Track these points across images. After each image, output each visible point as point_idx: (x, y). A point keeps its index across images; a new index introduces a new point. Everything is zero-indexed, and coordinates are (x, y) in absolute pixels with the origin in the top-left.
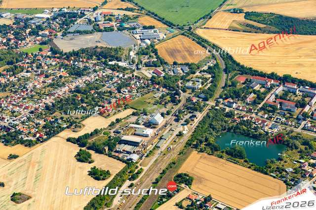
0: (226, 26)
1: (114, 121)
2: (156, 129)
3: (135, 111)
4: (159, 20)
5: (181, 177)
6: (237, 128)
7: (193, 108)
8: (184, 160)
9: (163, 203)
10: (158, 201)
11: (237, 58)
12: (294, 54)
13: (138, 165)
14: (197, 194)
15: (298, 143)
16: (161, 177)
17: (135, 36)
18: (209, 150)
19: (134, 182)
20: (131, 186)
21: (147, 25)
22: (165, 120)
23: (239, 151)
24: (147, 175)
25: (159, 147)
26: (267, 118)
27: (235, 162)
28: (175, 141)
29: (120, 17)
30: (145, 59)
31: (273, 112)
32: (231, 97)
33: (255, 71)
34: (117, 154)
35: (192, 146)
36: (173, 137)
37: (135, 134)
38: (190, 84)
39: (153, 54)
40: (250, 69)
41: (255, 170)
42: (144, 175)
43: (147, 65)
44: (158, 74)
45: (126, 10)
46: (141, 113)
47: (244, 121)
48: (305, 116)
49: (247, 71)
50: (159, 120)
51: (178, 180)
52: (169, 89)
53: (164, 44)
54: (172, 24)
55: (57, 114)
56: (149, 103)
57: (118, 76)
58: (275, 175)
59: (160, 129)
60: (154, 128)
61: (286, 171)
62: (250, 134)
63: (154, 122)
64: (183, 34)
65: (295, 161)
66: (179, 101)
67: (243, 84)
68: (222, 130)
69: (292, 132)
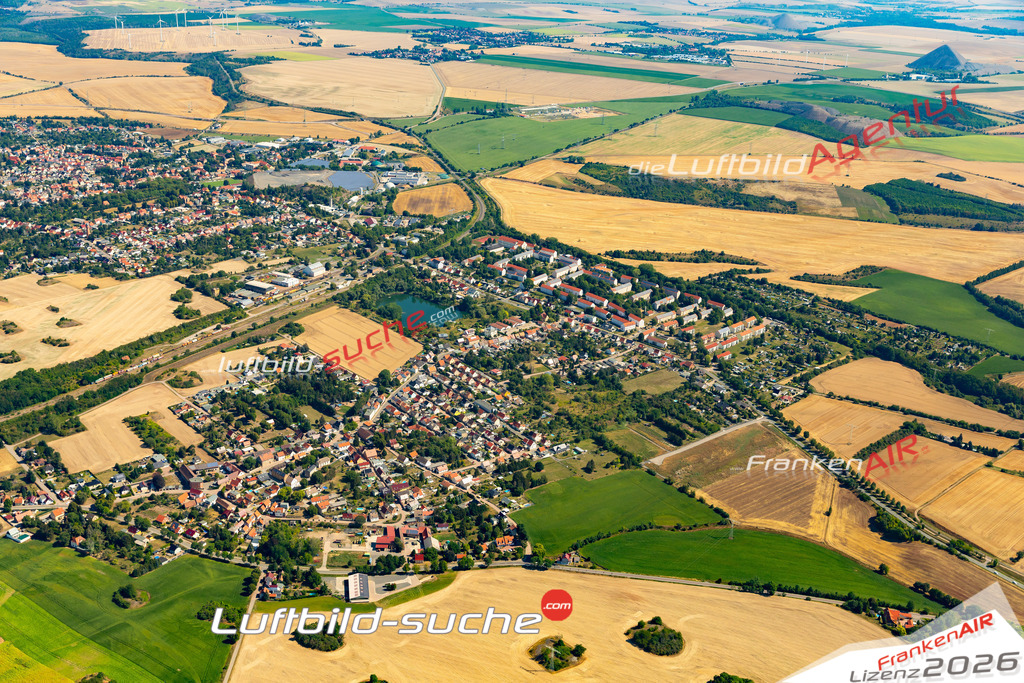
2: (305, 281)
3: (293, 259)
4: (439, 163)
5: (290, 326)
8: (312, 313)
9: (243, 348)
10: (238, 345)
13: (246, 311)
14: (294, 344)
16: (264, 325)
17: (382, 178)
18: (356, 307)
19: (223, 326)
20: (218, 328)
21: (414, 167)
22: (328, 272)
23: (390, 309)
25: (291, 298)
27: (380, 321)
28: (318, 295)
29: (383, 155)
30: (367, 206)
32: (444, 256)
34: (228, 299)
35: (337, 301)
36: (321, 290)
38: (403, 238)
39: (384, 202)
42: (245, 321)
43: (364, 213)
44: (369, 223)
45: (403, 146)
46: (301, 262)
50: (317, 269)
51: (284, 329)
54: (452, 168)
55: (186, 252)
56: (324, 254)
57: (307, 221)
58: (417, 339)
59: (311, 281)
60: (304, 278)
61: (437, 337)
63: (309, 273)
64: (456, 182)
66: (368, 255)
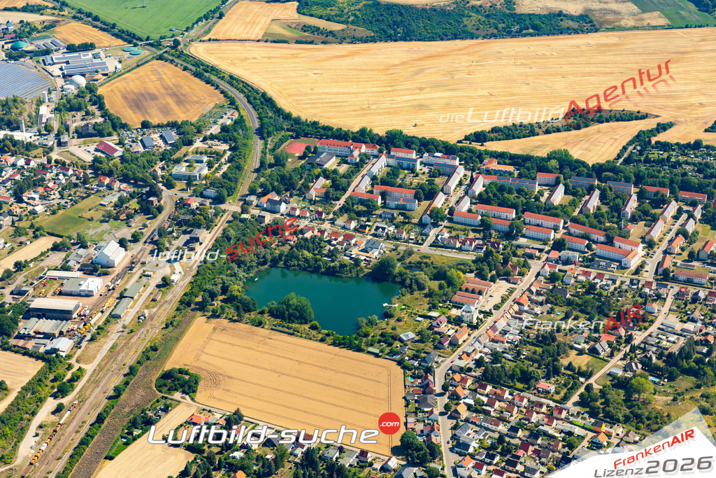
0: (257, 32)
1: (11, 267)
2: (110, 278)
3: (59, 240)
4: (103, 30)
5: (172, 377)
6: (291, 256)
7: (189, 222)
8: (177, 339)
9: (134, 439)
10: (122, 437)
11: (283, 103)
12: (408, 85)
13: (73, 361)
14: (210, 411)
15: (422, 276)
16: (127, 383)
17: (50, 68)
18: (230, 311)
19: (65, 401)
20: (58, 410)
21: (77, 42)
22: (130, 254)
23: (297, 306)
24: (94, 382)
25: (119, 317)
26: (356, 230)
27: (291, 331)
28: (154, 300)
29: (11, 28)
30: (76, 122)
31: (368, 213)
32: (274, 189)
33: (325, 128)
34: (21, 343)
35: (193, 306)
36: (149, 290)
37: (61, 294)
38: (182, 169)
39: (93, 109)
40: (315, 124)
41: (334, 344)
42: (88, 382)
43: (81, 134)
44: (108, 151)
45: (24, 9)
46: (74, 244)
47: (306, 240)
48: (436, 217)
49: (307, 129)
50: (116, 255)
51: (165, 385)
52: (135, 185)
53: (117, 84)
54: (134, 36)
56: (91, 220)
57: (14, 165)
58: (377, 351)
59: (119, 276)
60: (106, 274)
61: (401, 340)
62: (319, 267)
63: (104, 262)
64: (160, 58)
65: (420, 316)
66: (160, 209)
67: (300, 158)
68: (259, 264)
69: (410, 253)
